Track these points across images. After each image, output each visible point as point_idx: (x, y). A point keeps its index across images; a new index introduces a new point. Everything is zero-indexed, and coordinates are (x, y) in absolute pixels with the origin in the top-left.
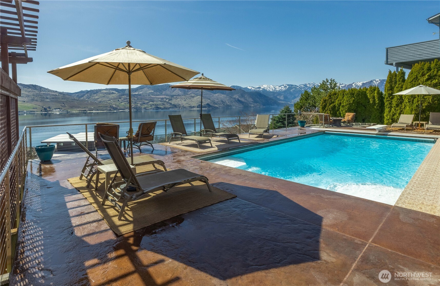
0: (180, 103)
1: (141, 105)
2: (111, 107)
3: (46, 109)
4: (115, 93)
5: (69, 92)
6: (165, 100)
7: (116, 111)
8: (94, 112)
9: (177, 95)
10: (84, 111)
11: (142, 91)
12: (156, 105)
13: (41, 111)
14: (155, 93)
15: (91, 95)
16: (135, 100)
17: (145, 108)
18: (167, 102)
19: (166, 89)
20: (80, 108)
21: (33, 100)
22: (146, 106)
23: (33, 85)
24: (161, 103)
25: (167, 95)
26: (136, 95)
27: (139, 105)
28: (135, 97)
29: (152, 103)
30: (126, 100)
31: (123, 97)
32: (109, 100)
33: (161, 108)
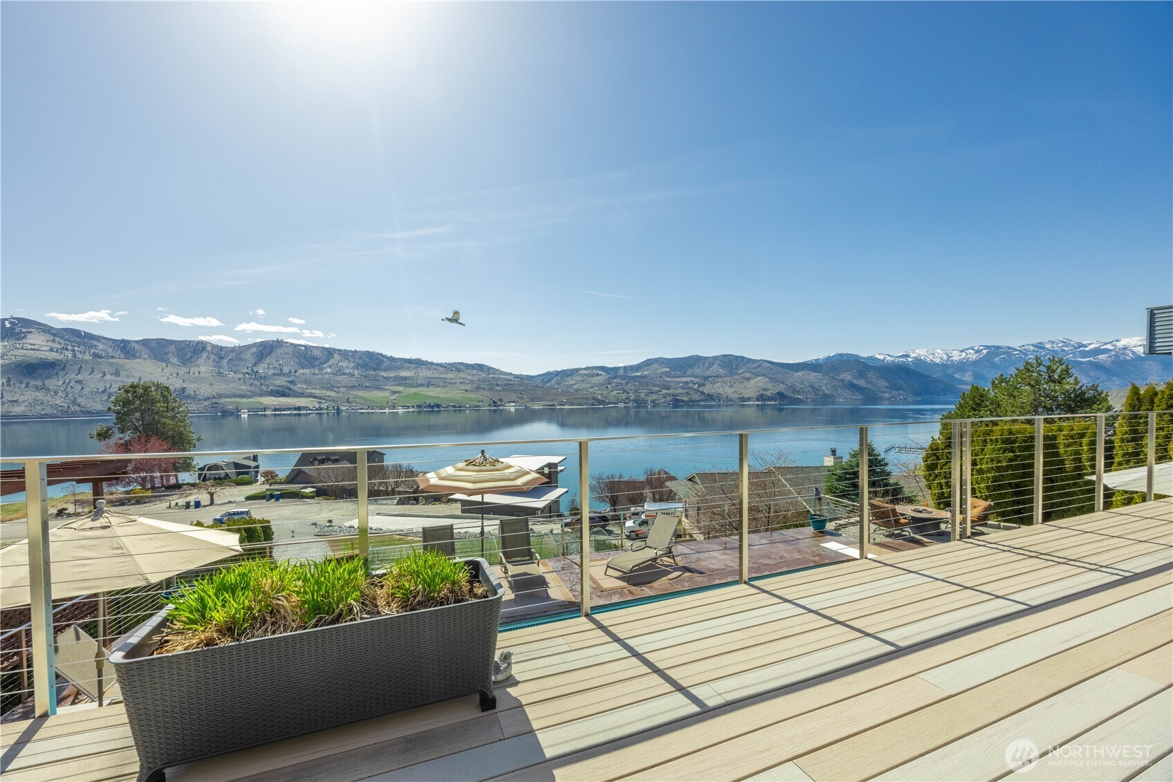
0: (721, 391)
1: (646, 395)
2: (594, 399)
3: (496, 402)
4: (601, 375)
5: (529, 374)
6: (690, 385)
7: (602, 406)
8: (567, 407)
9: (716, 375)
10: (551, 406)
11: (648, 369)
12: (673, 395)
13: (489, 405)
14: (673, 373)
15: (562, 379)
16: (635, 386)
17: (653, 401)
18: (696, 390)
19: (694, 365)
20: (545, 400)
21: (478, 388)
22: (654, 397)
23: (478, 364)
24: (683, 391)
25: (695, 377)
26: (637, 376)
27: (642, 395)
28: (635, 381)
29: (667, 391)
30: (619, 387)
31: (615, 381)
32: (592, 387)
33: (682, 401)
